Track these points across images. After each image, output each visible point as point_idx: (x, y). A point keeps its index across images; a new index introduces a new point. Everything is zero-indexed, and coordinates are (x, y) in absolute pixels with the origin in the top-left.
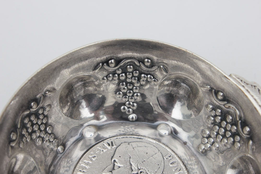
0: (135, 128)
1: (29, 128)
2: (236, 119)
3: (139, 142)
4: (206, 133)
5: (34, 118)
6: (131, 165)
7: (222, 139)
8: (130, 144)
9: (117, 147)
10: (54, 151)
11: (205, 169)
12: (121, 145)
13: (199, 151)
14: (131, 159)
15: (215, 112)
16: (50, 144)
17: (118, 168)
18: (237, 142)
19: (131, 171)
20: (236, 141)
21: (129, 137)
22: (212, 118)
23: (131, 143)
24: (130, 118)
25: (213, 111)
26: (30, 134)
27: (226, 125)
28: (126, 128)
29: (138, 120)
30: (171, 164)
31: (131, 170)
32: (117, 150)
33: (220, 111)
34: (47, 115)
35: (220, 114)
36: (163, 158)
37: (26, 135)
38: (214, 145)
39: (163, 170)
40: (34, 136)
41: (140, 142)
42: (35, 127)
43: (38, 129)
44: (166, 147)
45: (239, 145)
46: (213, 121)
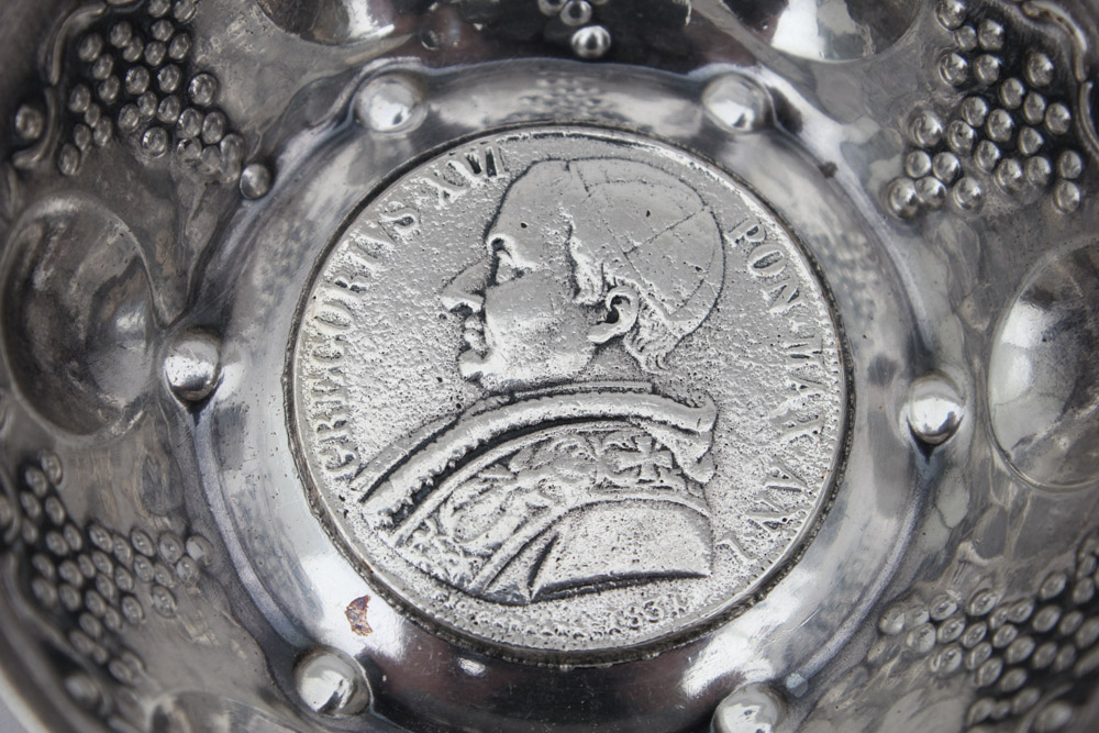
0: (603, 92)
1: (107, 83)
2: (1070, 73)
3: (613, 161)
4: (927, 126)
5: (130, 35)
6: (573, 265)
7: (998, 162)
8: (572, 166)
9: (513, 182)
10: (223, 187)
11: (911, 296)
12: (530, 171)
13: (890, 212)
14: (574, 239)
15: (977, 33)
16: (206, 157)
17: (513, 279)
18: (1068, 179)
19: (572, 295)
20: (1064, 175)
21: (571, 136)
22: (962, 63)
23: (580, 163)
24: (577, 42)
25: (967, 30)
26: (111, 112)
27: (1023, 98)
28: (562, 87)
29: (613, 54)
30: (755, 266)
31: (572, 290)
32: (512, 194)
33: (998, 30)
34: (190, 25)
35: (997, 45)
36: (722, 238)
37: (92, 116)
38: (959, 184)
39: (719, 296)
40: (130, 120)
41: (618, 161)
42: (134, 79)
43: (148, 89)
44: (737, 185)
45: (1077, 196)
46: (965, 76)
